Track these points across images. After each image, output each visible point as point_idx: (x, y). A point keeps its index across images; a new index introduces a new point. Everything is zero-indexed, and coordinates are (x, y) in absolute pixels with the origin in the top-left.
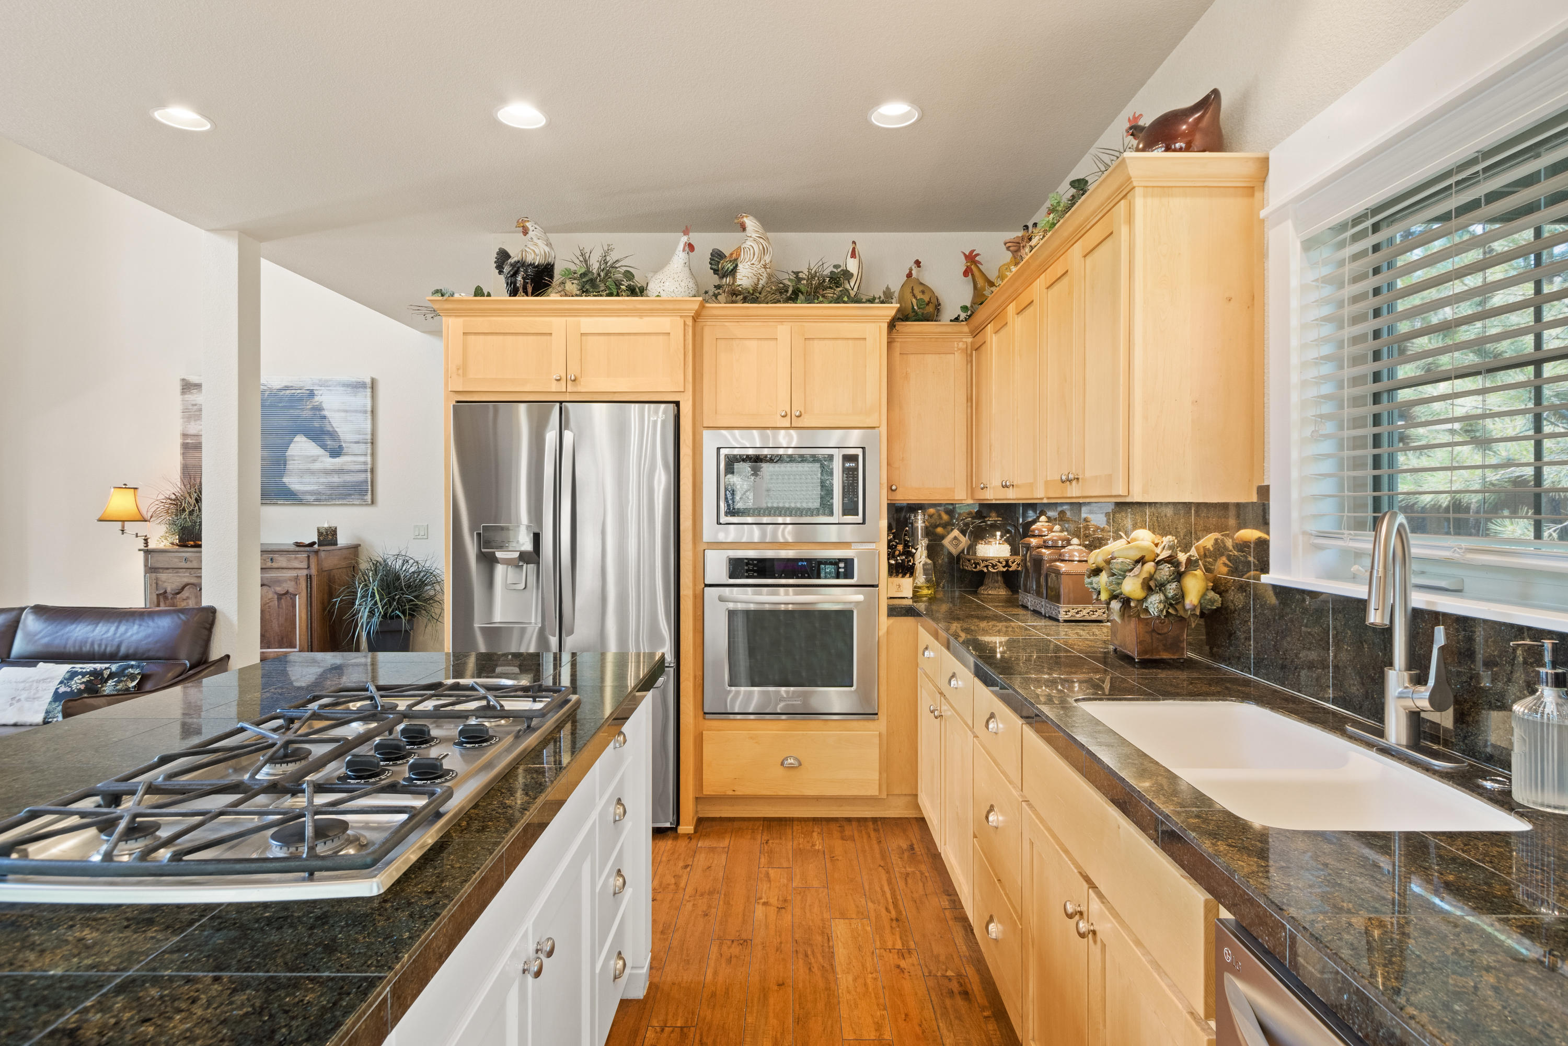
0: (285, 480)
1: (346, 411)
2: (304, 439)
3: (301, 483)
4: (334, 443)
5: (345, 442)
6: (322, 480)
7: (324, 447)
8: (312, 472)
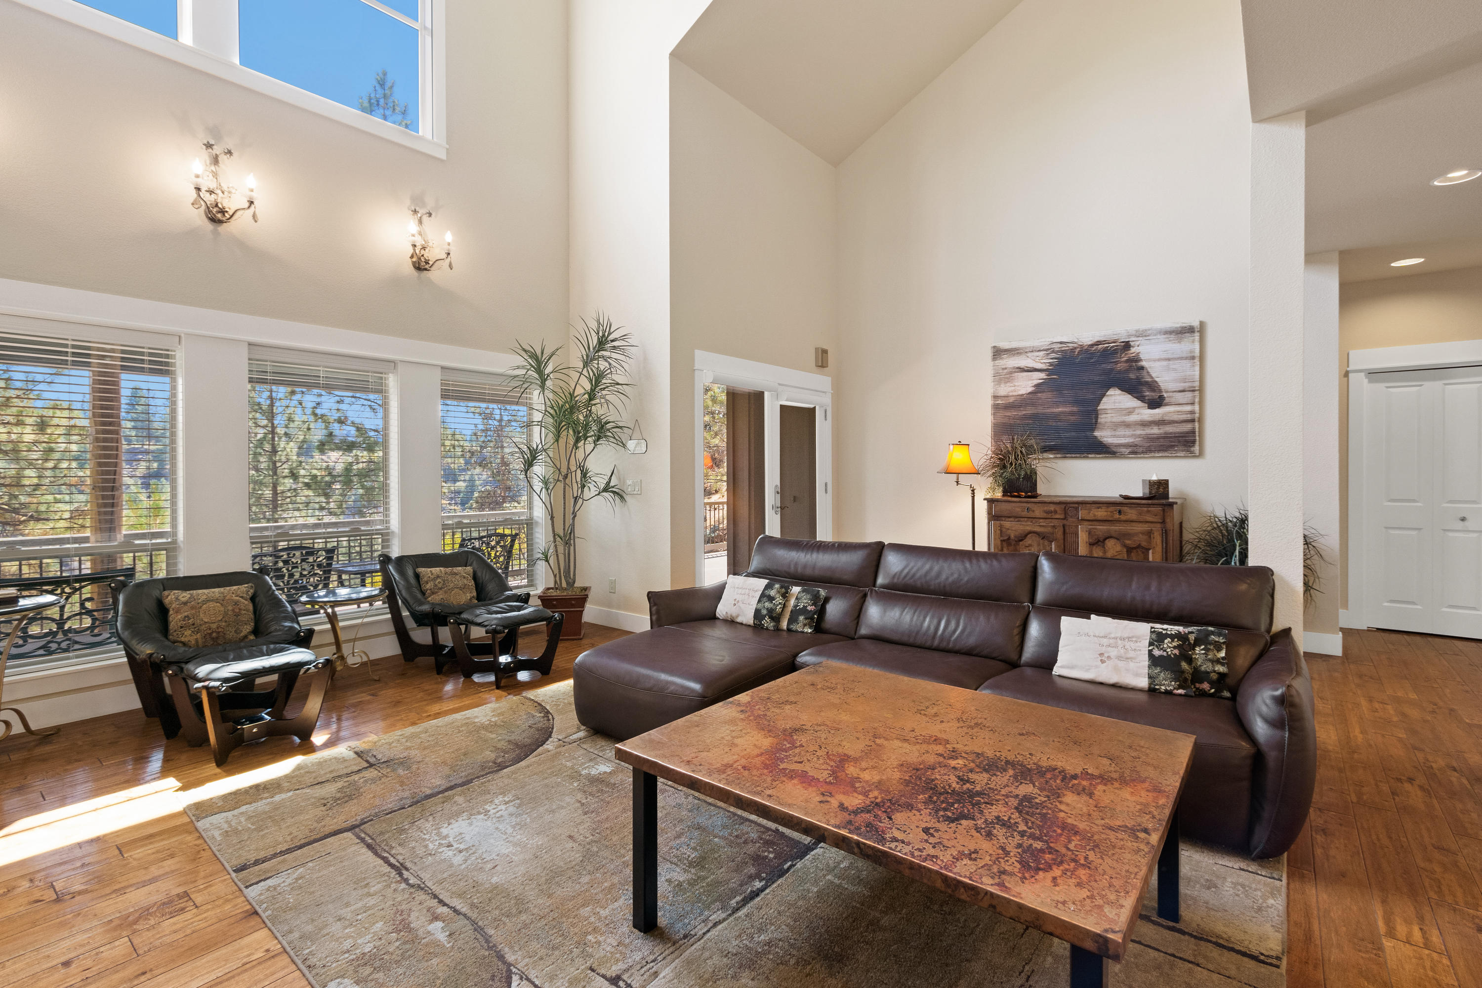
0: (1097, 433)
1: (1169, 360)
2: (1118, 392)
3: (1114, 436)
4: (1153, 394)
5: (1167, 392)
6: (1139, 432)
7: (1141, 398)
8: (1127, 425)
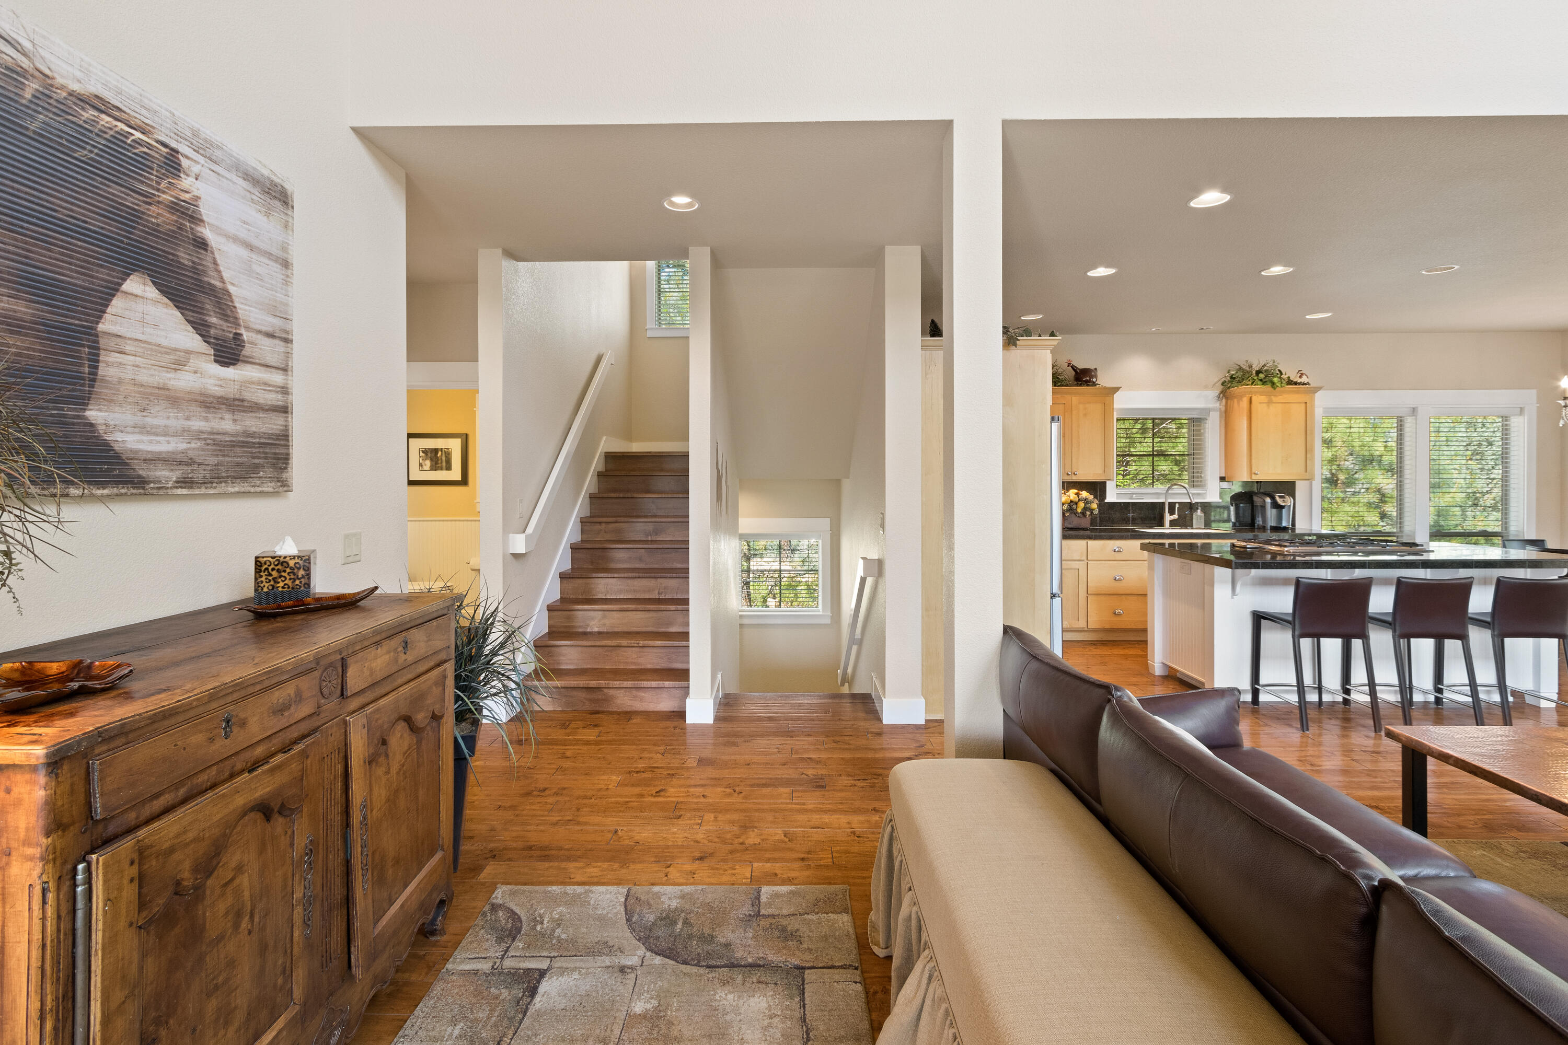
0: (94, 414)
1: (251, 247)
3: (143, 429)
4: (225, 325)
5: (248, 328)
6: (197, 424)
7: (201, 328)
8: (173, 399)
